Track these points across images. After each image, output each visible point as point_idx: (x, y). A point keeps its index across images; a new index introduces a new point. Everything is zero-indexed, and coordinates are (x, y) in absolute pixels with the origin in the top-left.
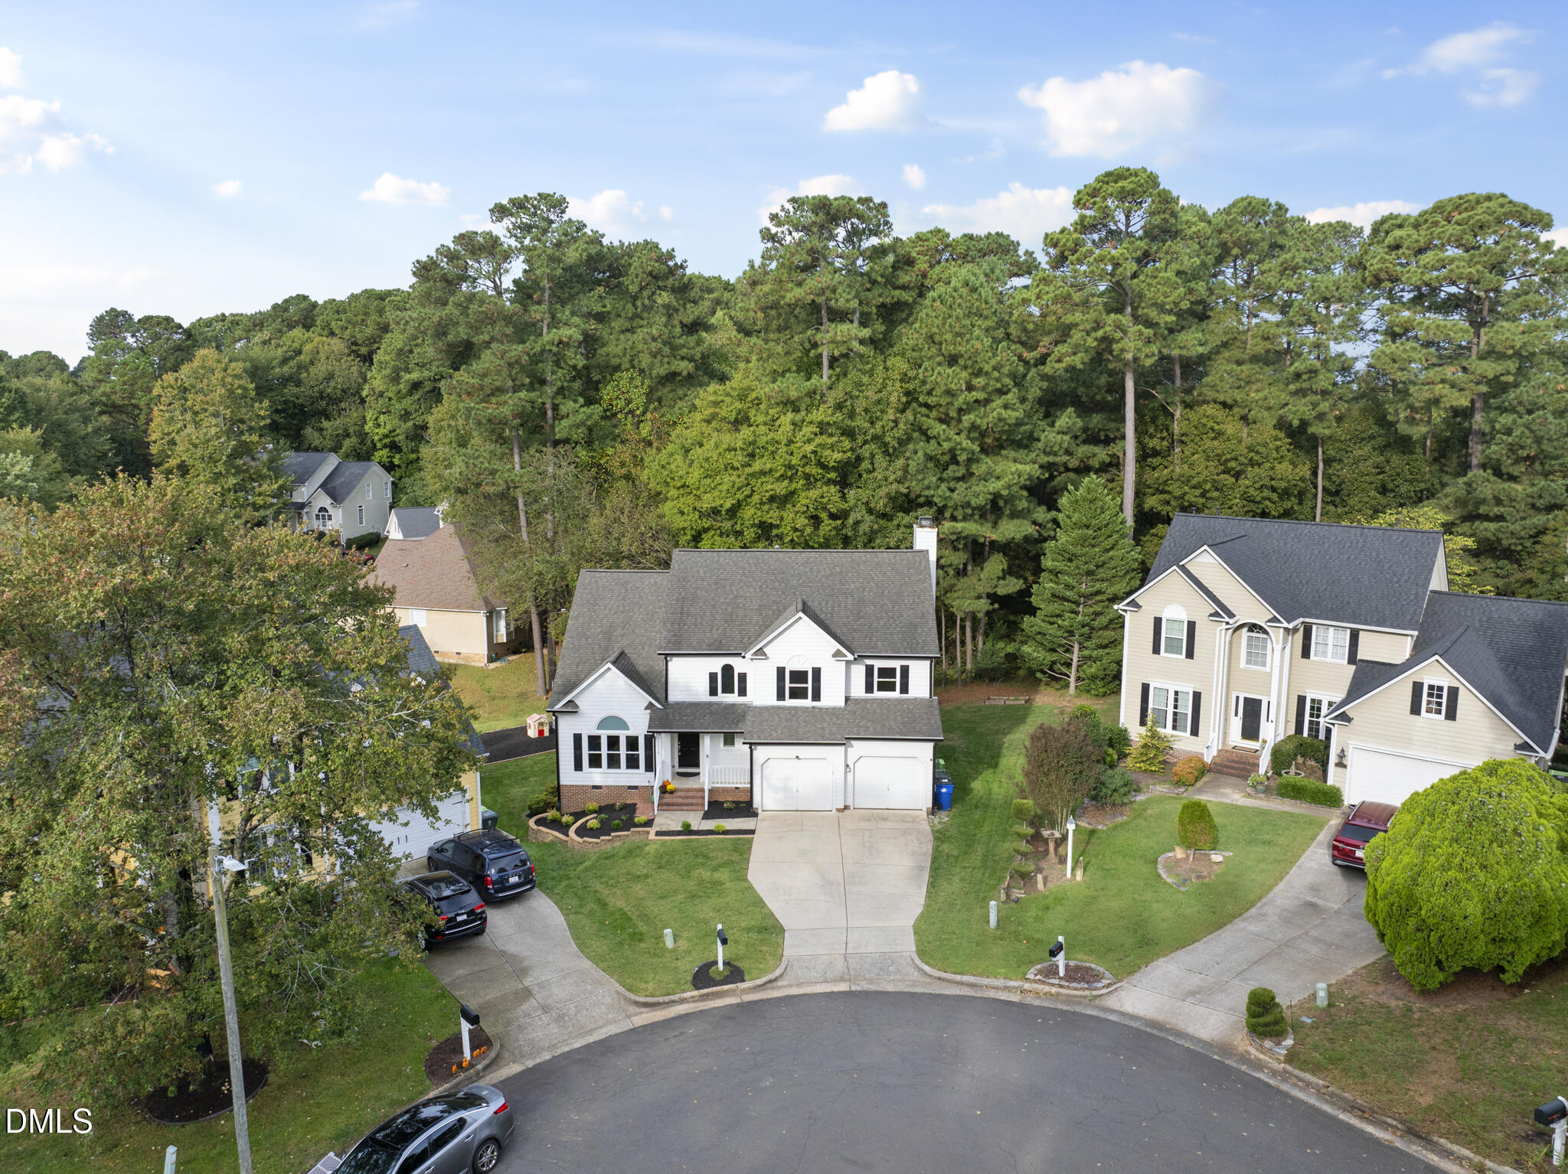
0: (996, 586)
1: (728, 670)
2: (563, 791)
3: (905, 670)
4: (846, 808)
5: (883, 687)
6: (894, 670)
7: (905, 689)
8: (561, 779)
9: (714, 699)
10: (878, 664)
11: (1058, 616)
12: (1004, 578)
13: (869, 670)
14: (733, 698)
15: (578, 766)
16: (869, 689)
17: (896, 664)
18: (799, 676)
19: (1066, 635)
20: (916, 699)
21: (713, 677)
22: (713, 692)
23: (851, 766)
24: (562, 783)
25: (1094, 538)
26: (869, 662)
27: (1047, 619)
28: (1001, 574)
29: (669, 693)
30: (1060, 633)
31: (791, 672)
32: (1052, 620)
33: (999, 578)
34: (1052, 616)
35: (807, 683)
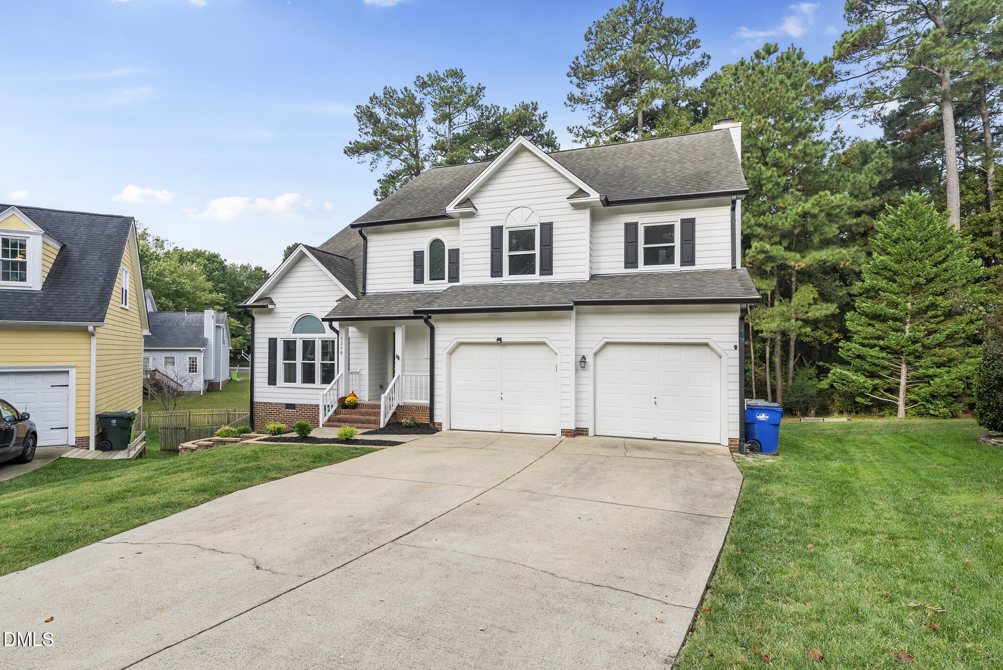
0: (807, 313)
1: (437, 246)
2: (258, 410)
3: (689, 226)
4: (580, 432)
5: (652, 257)
6: (670, 228)
7: (689, 258)
8: (256, 394)
9: (419, 287)
10: (646, 219)
11: (879, 338)
12: (816, 303)
13: (631, 229)
14: (442, 285)
15: (272, 380)
16: (630, 261)
17: (673, 218)
18: (522, 238)
19: (890, 356)
20: (707, 272)
21: (418, 256)
22: (418, 278)
23: (590, 360)
24: (256, 400)
25: (921, 252)
26: (631, 219)
27: (866, 342)
28: (812, 301)
29: (368, 282)
30: (884, 354)
31: (511, 234)
32: (872, 342)
33: (810, 304)
34: (871, 338)
35: (533, 249)
